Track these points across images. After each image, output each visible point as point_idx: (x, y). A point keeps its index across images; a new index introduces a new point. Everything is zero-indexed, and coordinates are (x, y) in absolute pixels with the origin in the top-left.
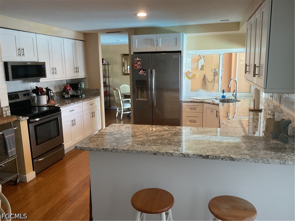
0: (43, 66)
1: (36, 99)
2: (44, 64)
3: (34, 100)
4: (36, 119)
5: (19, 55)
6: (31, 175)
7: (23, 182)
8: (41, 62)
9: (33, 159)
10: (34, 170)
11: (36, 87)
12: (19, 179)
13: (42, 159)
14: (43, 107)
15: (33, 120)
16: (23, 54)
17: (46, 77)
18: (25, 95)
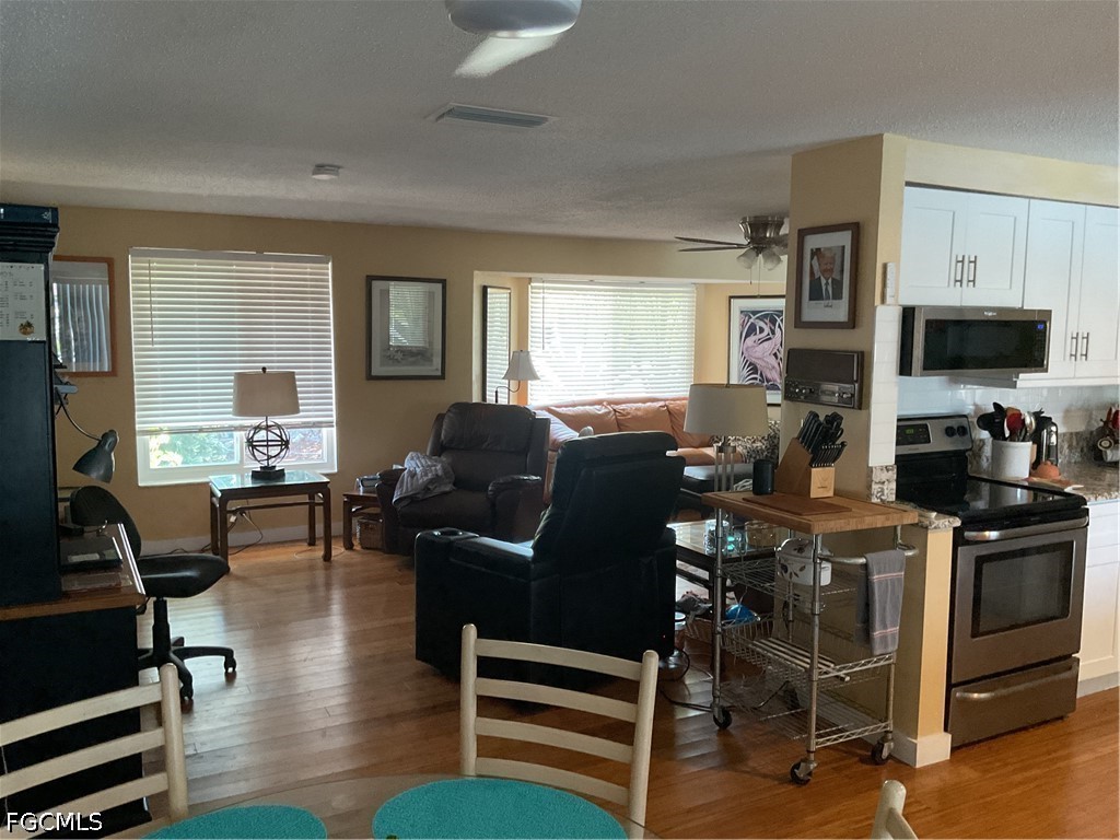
0: (1040, 327)
1: (988, 451)
2: (1046, 316)
3: (978, 455)
4: (987, 533)
5: (956, 281)
6: (932, 746)
7: (900, 762)
8: (1034, 311)
9: (950, 686)
10: (946, 730)
11: (996, 405)
12: (889, 746)
13: (983, 696)
14: (1013, 489)
15: (974, 534)
16: (972, 278)
17: (1046, 371)
18: (950, 432)
